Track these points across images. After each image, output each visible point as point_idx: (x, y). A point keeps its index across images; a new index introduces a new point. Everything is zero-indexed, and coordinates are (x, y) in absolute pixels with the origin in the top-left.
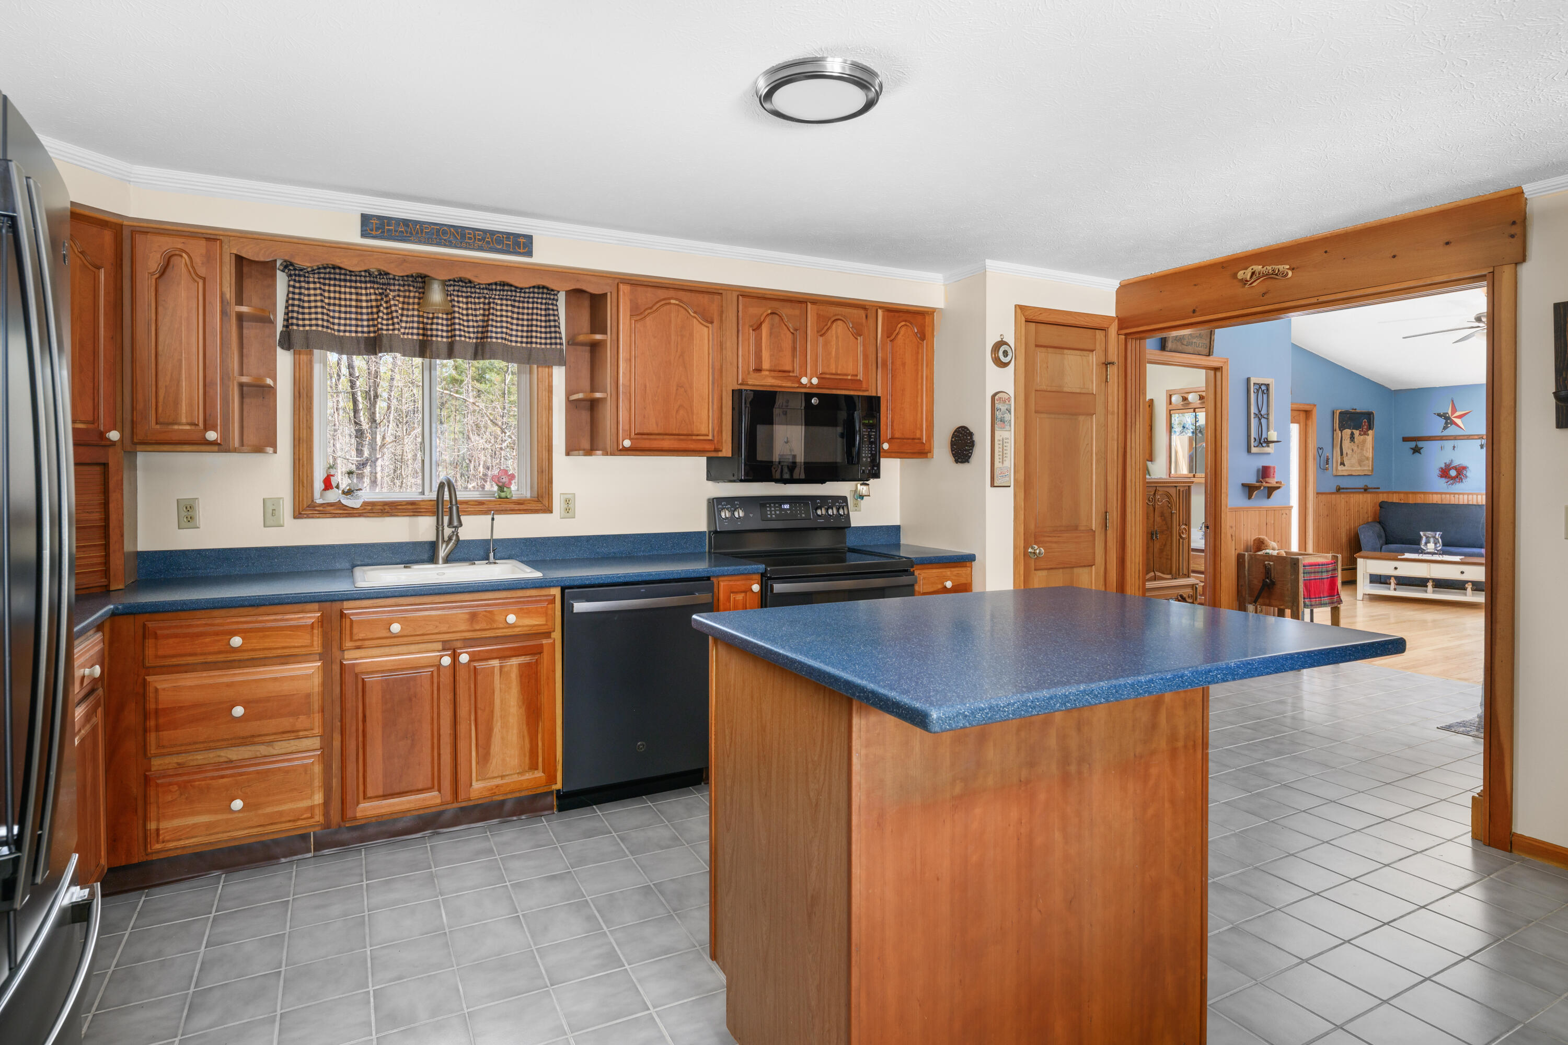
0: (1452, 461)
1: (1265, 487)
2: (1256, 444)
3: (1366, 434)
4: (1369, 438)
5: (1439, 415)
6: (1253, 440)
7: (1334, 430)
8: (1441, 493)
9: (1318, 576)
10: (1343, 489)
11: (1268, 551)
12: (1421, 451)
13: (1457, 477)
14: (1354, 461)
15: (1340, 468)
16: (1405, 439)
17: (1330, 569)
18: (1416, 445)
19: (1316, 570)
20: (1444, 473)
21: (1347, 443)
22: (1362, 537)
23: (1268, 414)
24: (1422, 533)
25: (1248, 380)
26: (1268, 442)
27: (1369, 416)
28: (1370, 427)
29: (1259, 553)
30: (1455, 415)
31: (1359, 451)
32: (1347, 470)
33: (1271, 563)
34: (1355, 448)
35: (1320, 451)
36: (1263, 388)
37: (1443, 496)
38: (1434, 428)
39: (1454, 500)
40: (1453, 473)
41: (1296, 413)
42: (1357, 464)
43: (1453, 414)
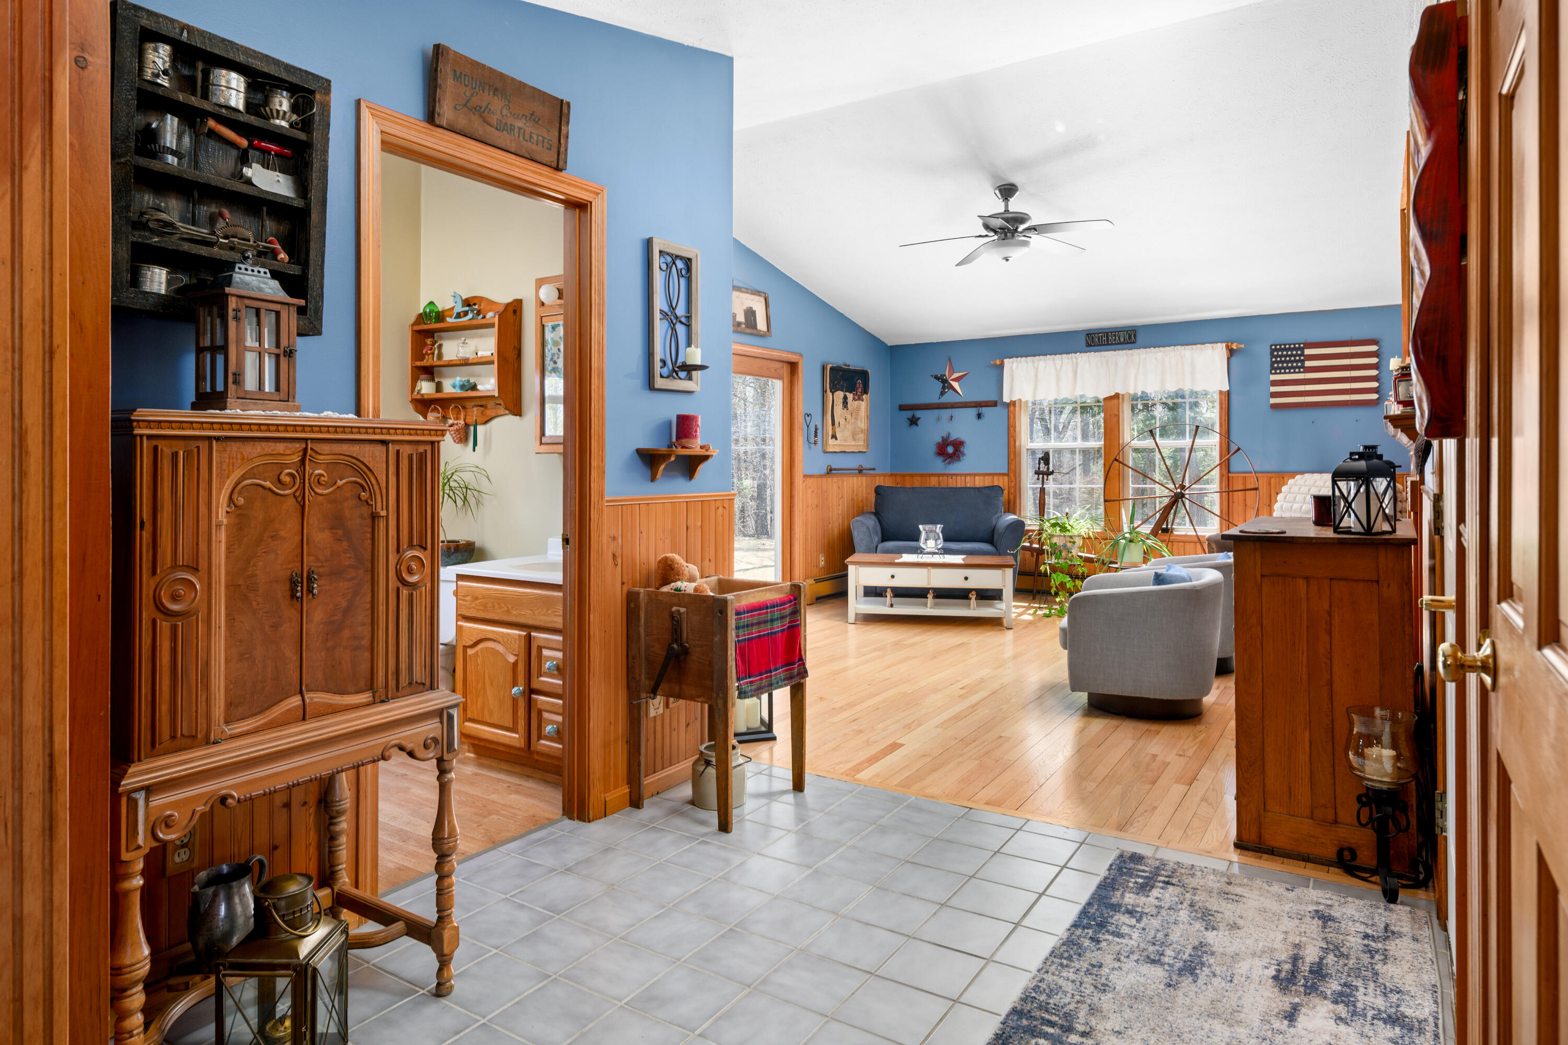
0: (949, 434)
1: (678, 457)
2: (665, 371)
3: (860, 399)
4: (863, 405)
6: (658, 364)
7: (824, 392)
8: (939, 475)
9: (766, 629)
10: (835, 470)
11: (679, 584)
12: (919, 422)
13: (954, 453)
14: (848, 433)
15: (831, 442)
16: (902, 408)
17: (788, 611)
18: (913, 416)
19: (762, 618)
20: (941, 450)
21: (839, 410)
22: (855, 534)
23: (689, 318)
24: (921, 527)
25: (649, 243)
26: (689, 369)
27: (864, 375)
28: (865, 391)
29: (665, 589)
31: (852, 420)
32: (840, 445)
33: (682, 610)
34: (849, 417)
35: (808, 419)
36: (680, 264)
37: (941, 478)
38: (932, 394)
39: (952, 483)
40: (950, 450)
41: (778, 365)
42: (851, 437)
43: (950, 376)
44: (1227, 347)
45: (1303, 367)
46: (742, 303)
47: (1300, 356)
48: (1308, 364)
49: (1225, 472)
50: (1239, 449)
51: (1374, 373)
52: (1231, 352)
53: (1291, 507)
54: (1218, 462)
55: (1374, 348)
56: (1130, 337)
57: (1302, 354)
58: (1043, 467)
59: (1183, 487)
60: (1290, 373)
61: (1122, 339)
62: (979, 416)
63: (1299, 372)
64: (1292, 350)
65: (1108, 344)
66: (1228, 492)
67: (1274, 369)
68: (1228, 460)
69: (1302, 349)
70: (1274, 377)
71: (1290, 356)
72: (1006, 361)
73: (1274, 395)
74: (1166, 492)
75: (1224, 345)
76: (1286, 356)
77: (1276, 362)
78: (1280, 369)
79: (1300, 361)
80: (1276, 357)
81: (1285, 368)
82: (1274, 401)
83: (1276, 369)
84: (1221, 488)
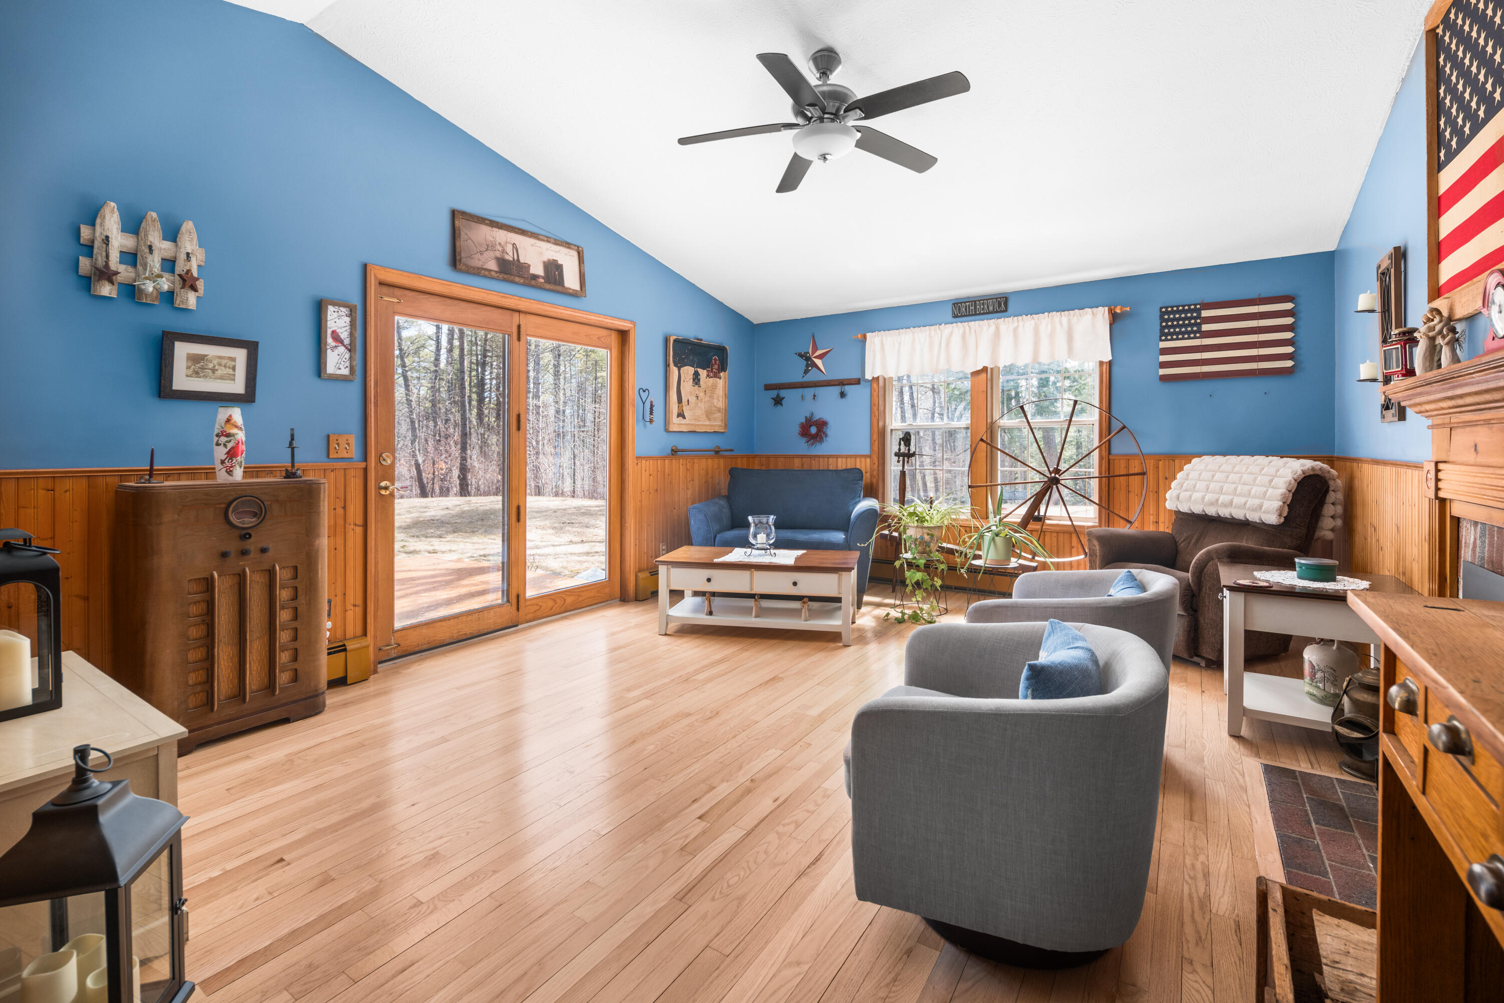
0: (812, 414)
3: (716, 376)
4: (720, 382)
5: (800, 355)
7: (667, 365)
8: (802, 457)
10: (683, 451)
12: (783, 402)
13: (817, 434)
14: (700, 412)
15: (676, 420)
16: (768, 387)
18: (778, 395)
20: (804, 431)
21: (687, 386)
27: (721, 350)
28: (723, 368)
30: (816, 354)
31: (707, 399)
32: (688, 425)
34: (701, 395)
35: (644, 395)
37: (805, 460)
38: (795, 372)
39: (815, 465)
40: (813, 430)
41: (604, 332)
42: (704, 417)
43: (813, 353)
44: (1110, 311)
45: (1199, 331)
46: (541, 254)
47: (1195, 318)
48: (1206, 327)
49: (1104, 454)
50: (1124, 427)
51: (1288, 335)
52: (1114, 318)
53: (1190, 497)
54: (1096, 443)
55: (1289, 306)
56: (1000, 305)
57: (1199, 317)
58: (903, 449)
59: (1057, 471)
60: (1183, 339)
61: (991, 308)
62: (843, 395)
63: (1195, 338)
64: (1186, 311)
65: (976, 314)
66: (1109, 477)
67: (1164, 335)
68: (1109, 441)
69: (1198, 311)
70: (1163, 345)
71: (1184, 319)
72: (868, 335)
73: (1164, 365)
74: (1037, 477)
75: (1107, 309)
76: (1178, 320)
77: (1167, 327)
78: (1171, 334)
79: (1196, 324)
80: (1167, 321)
81: (1177, 334)
82: (1162, 372)
83: (1166, 335)
84: (1100, 472)
